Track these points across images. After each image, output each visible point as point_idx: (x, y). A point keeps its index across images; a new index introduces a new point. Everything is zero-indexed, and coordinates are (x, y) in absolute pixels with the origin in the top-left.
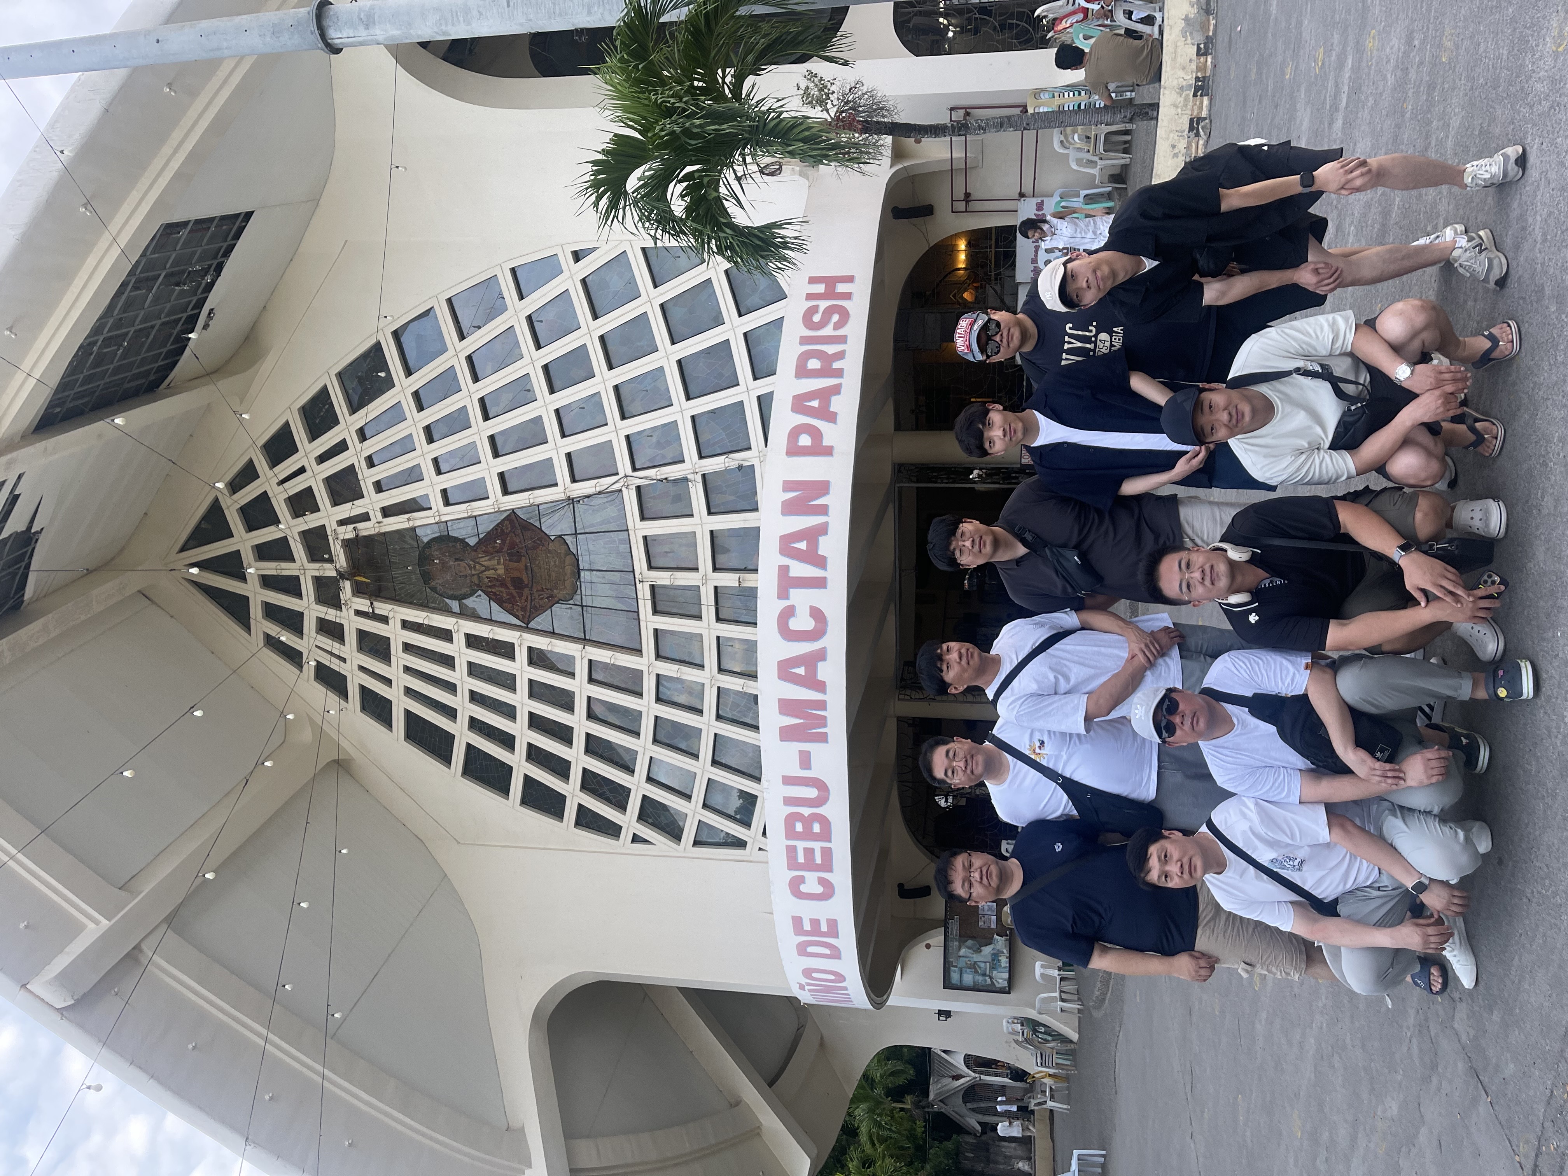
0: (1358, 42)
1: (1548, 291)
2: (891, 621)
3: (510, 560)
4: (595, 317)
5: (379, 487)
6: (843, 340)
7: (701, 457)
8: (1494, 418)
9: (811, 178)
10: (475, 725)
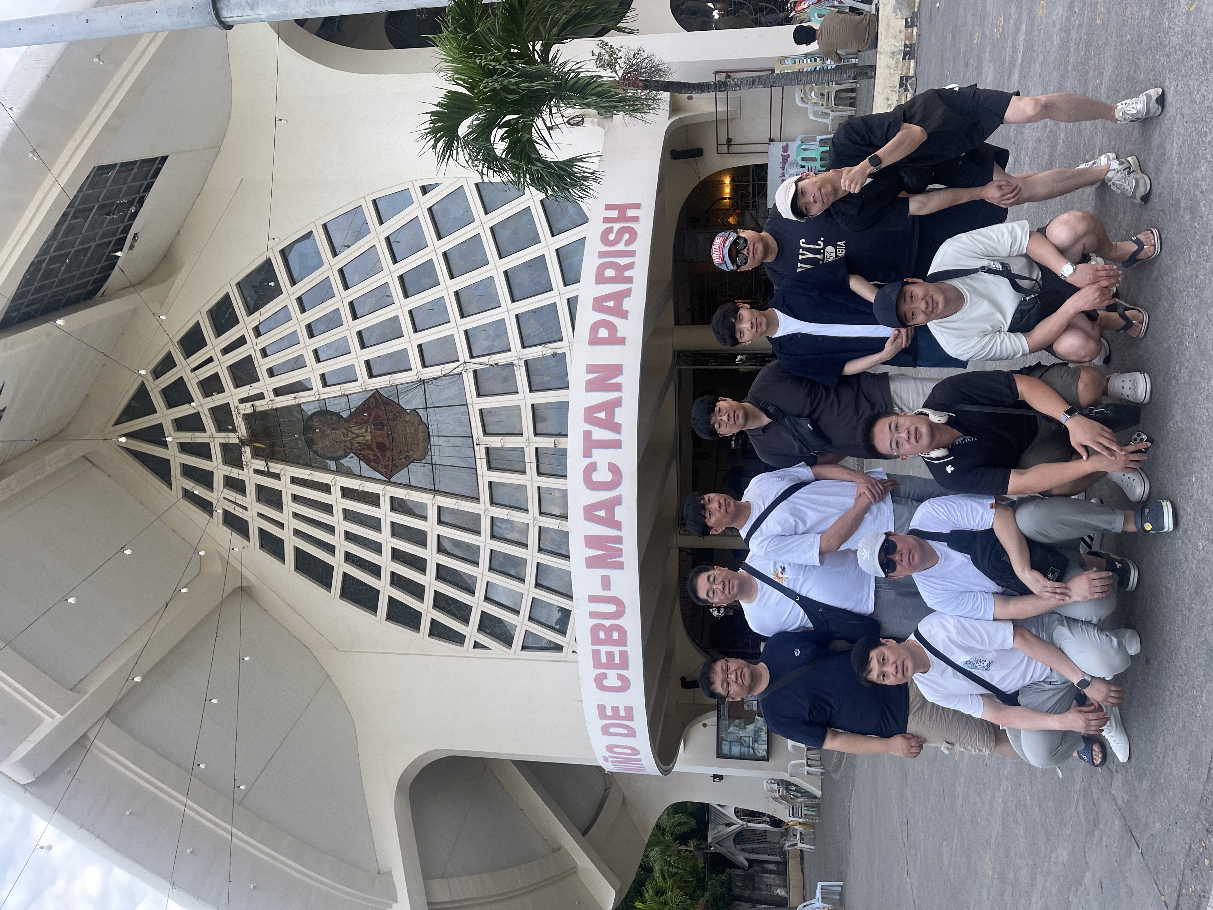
0: (1030, 11)
1: (1183, 204)
2: (674, 473)
3: (375, 429)
4: (440, 238)
5: (271, 372)
6: (632, 254)
7: (524, 347)
8: (1140, 307)
9: (606, 128)
10: (349, 558)
